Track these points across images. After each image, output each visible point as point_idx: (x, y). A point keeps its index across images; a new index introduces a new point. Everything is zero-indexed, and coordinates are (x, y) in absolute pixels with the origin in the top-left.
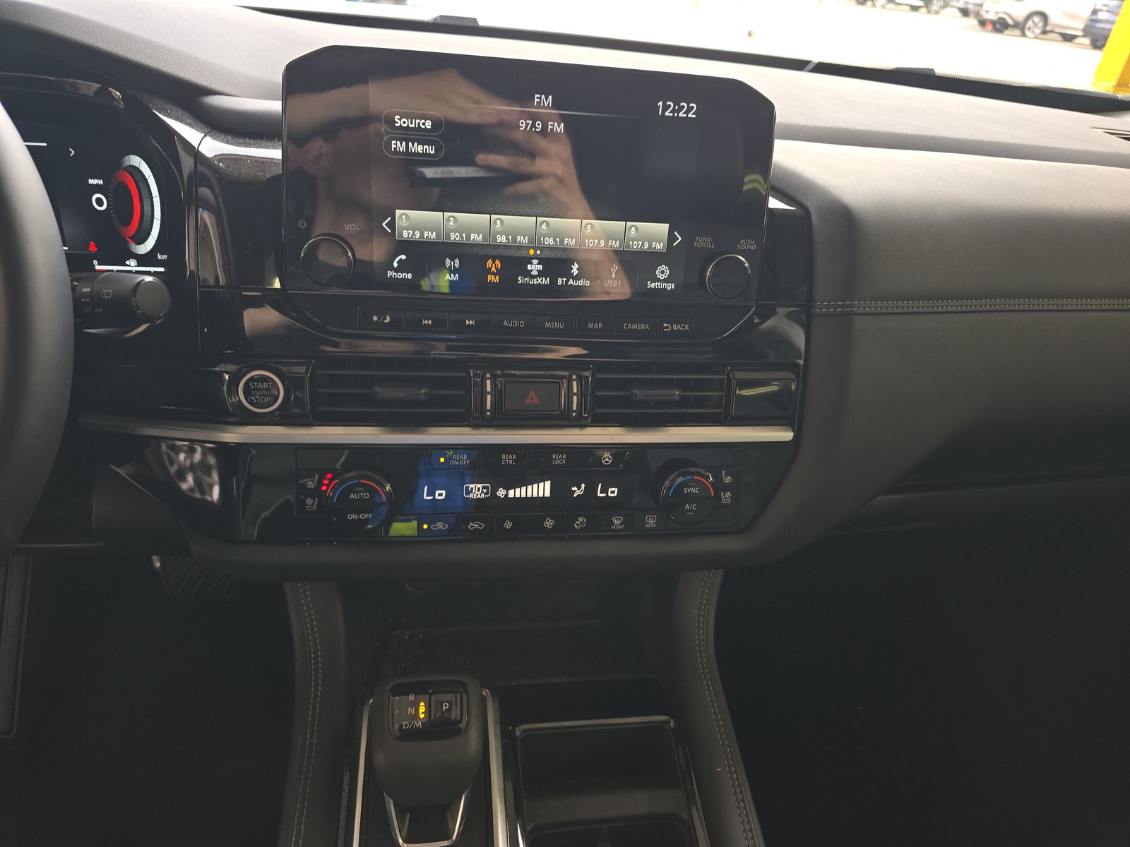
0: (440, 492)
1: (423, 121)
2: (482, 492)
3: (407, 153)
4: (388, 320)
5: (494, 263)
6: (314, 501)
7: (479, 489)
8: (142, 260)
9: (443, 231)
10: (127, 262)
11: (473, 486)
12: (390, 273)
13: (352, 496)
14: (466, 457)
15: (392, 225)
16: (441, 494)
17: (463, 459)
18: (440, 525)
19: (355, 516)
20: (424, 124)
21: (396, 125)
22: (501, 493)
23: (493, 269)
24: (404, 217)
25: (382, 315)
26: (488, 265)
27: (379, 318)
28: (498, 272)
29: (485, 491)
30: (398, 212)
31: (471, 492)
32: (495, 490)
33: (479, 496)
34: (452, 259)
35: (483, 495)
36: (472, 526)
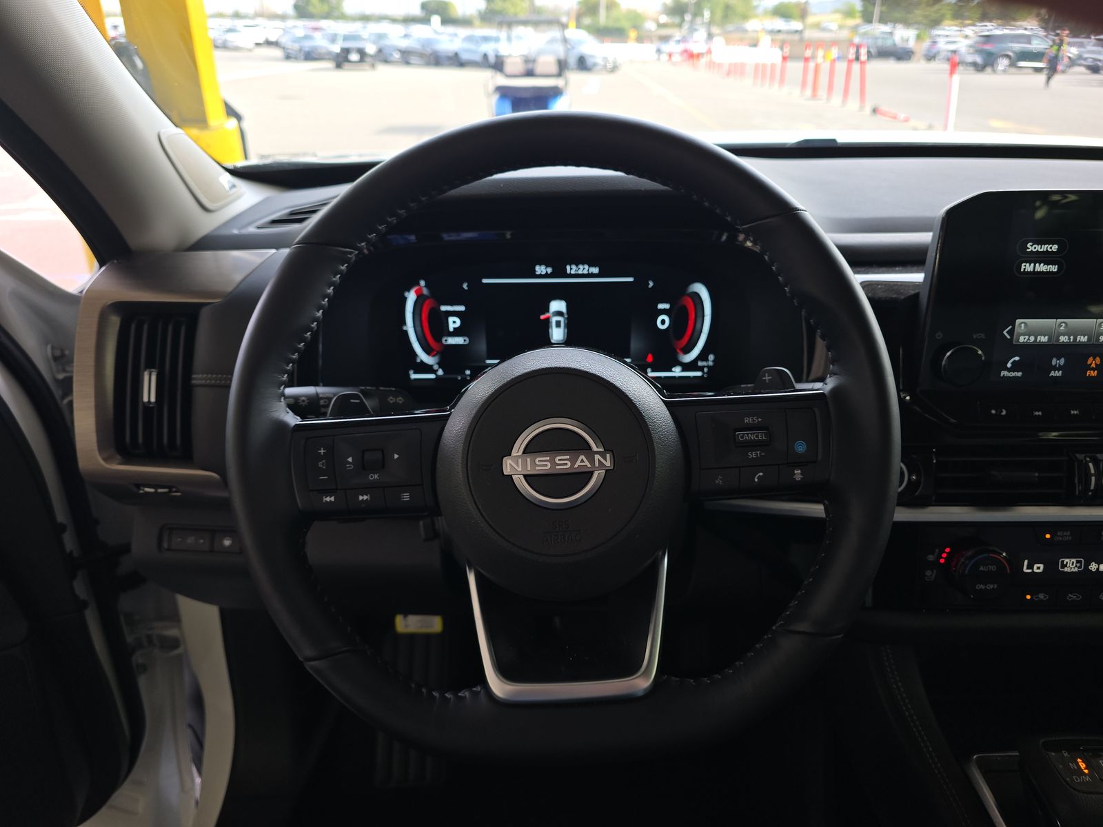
0: (1039, 565)
1: (1051, 246)
2: (1076, 566)
3: (1034, 272)
4: (1004, 413)
5: (1094, 360)
6: (933, 572)
7: (1073, 562)
8: (686, 367)
9: (1053, 335)
10: (673, 369)
11: (1067, 560)
12: (1004, 373)
13: (982, 568)
14: (1069, 533)
15: (1011, 332)
16: (1039, 568)
17: (1066, 536)
18: (1041, 596)
19: (982, 586)
20: (1051, 248)
21: (1028, 250)
22: (1093, 567)
23: (1093, 365)
24: (1023, 325)
25: (999, 410)
26: (1089, 362)
27: (996, 411)
28: (1098, 367)
29: (1078, 565)
30: (1018, 321)
31: (1066, 566)
32: (1088, 564)
33: (1073, 570)
34: (1059, 359)
35: (1076, 569)
36: (1070, 598)
